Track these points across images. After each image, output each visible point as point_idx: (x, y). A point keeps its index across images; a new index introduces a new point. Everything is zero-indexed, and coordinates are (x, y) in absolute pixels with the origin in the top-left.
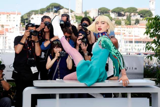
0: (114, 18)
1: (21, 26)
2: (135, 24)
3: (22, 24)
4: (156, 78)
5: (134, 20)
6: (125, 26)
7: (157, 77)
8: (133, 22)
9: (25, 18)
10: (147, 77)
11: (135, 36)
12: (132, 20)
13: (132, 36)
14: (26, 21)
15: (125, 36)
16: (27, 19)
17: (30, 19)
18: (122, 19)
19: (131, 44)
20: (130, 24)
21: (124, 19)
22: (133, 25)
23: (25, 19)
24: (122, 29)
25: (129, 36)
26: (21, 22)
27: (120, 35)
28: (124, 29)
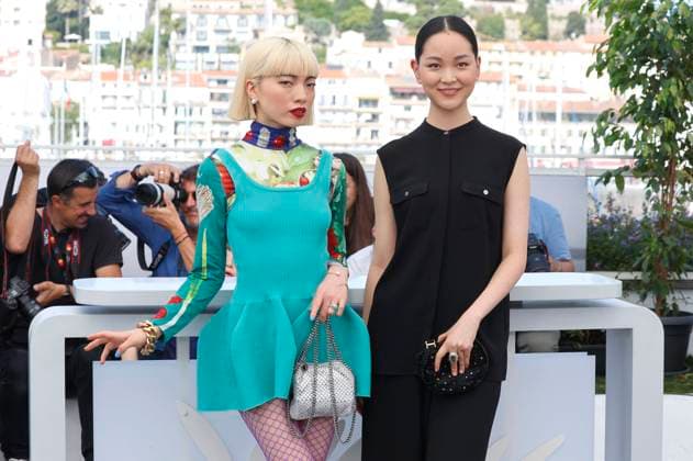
0: (474, 8)
1: (49, 43)
2: (568, 33)
3: (50, 35)
4: (639, 269)
5: (560, 19)
6: (521, 45)
7: (645, 266)
8: (556, 27)
9: (66, 10)
10: (602, 268)
11: (567, 90)
12: (553, 17)
13: (554, 90)
14: (68, 23)
15: (521, 89)
16: (73, 14)
17: (88, 14)
18: (509, 10)
19: (549, 125)
20: (544, 37)
21: (519, 14)
22: (556, 39)
23: (65, 15)
24: (506, 57)
25: (540, 89)
26: (49, 29)
27: (499, 82)
28: (516, 57)
